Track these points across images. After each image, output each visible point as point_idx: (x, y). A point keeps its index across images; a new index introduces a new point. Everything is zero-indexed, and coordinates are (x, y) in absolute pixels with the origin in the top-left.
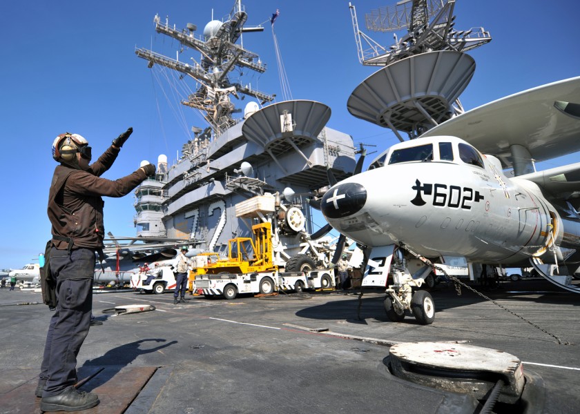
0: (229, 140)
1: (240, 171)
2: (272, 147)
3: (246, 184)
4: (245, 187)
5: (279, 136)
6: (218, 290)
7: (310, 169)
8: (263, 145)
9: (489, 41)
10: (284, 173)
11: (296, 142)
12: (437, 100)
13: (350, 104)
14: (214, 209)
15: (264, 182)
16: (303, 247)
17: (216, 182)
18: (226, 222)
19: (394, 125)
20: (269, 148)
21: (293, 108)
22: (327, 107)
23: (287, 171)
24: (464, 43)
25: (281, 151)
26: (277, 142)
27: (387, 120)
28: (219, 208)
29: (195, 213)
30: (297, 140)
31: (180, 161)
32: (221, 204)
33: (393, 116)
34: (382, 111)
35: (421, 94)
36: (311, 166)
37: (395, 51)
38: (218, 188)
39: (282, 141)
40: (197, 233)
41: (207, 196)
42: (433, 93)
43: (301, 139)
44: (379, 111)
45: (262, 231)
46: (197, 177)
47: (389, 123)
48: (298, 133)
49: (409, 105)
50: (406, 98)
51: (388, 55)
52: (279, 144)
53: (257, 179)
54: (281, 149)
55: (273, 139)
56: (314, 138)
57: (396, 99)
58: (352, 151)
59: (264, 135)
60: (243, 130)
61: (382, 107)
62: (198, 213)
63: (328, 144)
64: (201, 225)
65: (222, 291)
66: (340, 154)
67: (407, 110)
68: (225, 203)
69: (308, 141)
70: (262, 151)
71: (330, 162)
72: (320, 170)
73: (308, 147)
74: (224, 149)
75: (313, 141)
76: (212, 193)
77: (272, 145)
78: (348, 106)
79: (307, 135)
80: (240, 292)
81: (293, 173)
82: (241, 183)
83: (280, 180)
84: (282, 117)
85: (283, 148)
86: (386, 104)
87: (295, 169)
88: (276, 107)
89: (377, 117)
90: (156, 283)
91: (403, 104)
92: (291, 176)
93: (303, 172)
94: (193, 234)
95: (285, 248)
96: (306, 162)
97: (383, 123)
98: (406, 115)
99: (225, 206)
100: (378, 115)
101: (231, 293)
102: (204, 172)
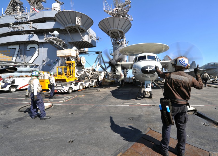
0: (45, 16)
1: (53, 34)
2: (69, 28)
3: (55, 41)
4: (55, 42)
5: (74, 25)
6: (67, 90)
7: (83, 42)
8: (65, 26)
9: (132, 20)
10: (72, 40)
11: (79, 30)
12: (122, 32)
13: (100, 23)
14: (31, 48)
15: (64, 42)
16: (83, 71)
17: (34, 35)
18: (39, 55)
19: (111, 36)
20: (67, 28)
21: (82, 16)
22: (93, 21)
23: (73, 39)
24: (128, 18)
25: (72, 31)
26: (72, 27)
27: (110, 33)
28: (34, 47)
29: (17, 47)
30: (80, 29)
31: (4, 15)
32: (36, 46)
33: (111, 32)
34: (109, 30)
35: (120, 29)
36: (84, 41)
37: (113, 12)
38: (35, 38)
39: (74, 27)
40: (18, 58)
41: (28, 40)
42: (122, 30)
43: (82, 29)
44: (108, 29)
45: (72, 64)
46: (20, 29)
47: (110, 35)
48: (81, 27)
49: (116, 31)
50: (116, 29)
51: (111, 12)
52: (72, 28)
53: (62, 40)
54: (72, 30)
55: (70, 25)
56: (86, 30)
57: (114, 28)
58: (96, 39)
59: (67, 22)
60: (55, 15)
61: (110, 29)
62: (19, 47)
63: (90, 34)
64: (21, 54)
65: (68, 90)
66: (93, 39)
67: (115, 32)
68: (39, 46)
69: (84, 31)
70: (64, 28)
71: (90, 41)
72: (86, 43)
73: (83, 33)
74: (41, 20)
75: (86, 31)
76: (31, 39)
77: (69, 27)
78: (99, 23)
79: (84, 28)
80: (74, 90)
81: (76, 41)
82: (53, 40)
83: (69, 42)
84: (77, 18)
85: (73, 30)
86: (111, 28)
87: (77, 40)
88: (75, 13)
89: (107, 31)
90: (11, 86)
91: (115, 30)
92: (75, 42)
93: (80, 42)
94: (15, 58)
95: (78, 71)
96: (82, 38)
97: (108, 34)
98: (114, 33)
99: (39, 47)
100: (108, 31)
101: (71, 91)
102: (26, 27)
